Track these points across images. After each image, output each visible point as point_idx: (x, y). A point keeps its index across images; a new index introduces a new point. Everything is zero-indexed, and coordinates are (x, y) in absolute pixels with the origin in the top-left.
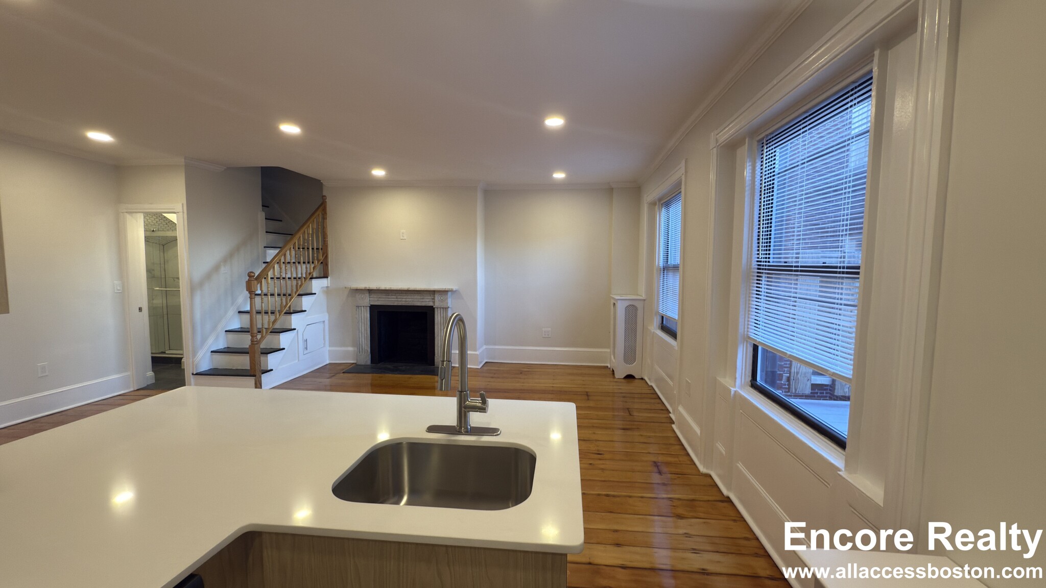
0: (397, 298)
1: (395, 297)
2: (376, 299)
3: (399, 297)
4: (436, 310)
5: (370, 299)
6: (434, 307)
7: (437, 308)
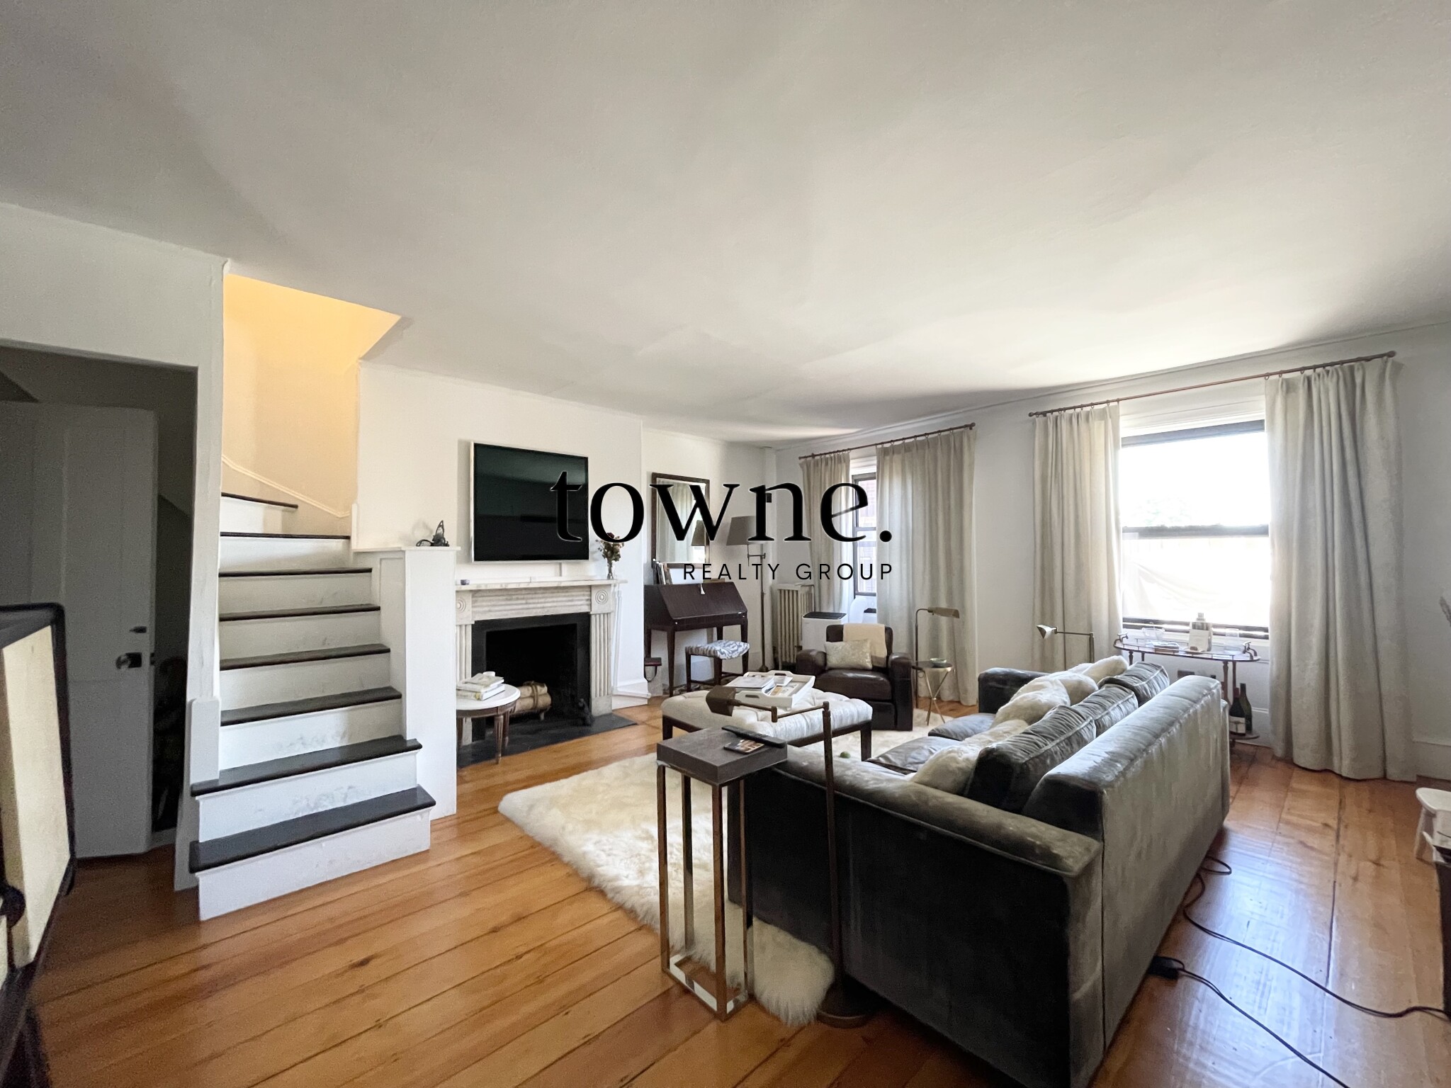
0: (527, 603)
1: (524, 602)
2: (487, 609)
3: (531, 601)
4: (593, 617)
5: (475, 609)
6: (591, 613)
7: (596, 615)
